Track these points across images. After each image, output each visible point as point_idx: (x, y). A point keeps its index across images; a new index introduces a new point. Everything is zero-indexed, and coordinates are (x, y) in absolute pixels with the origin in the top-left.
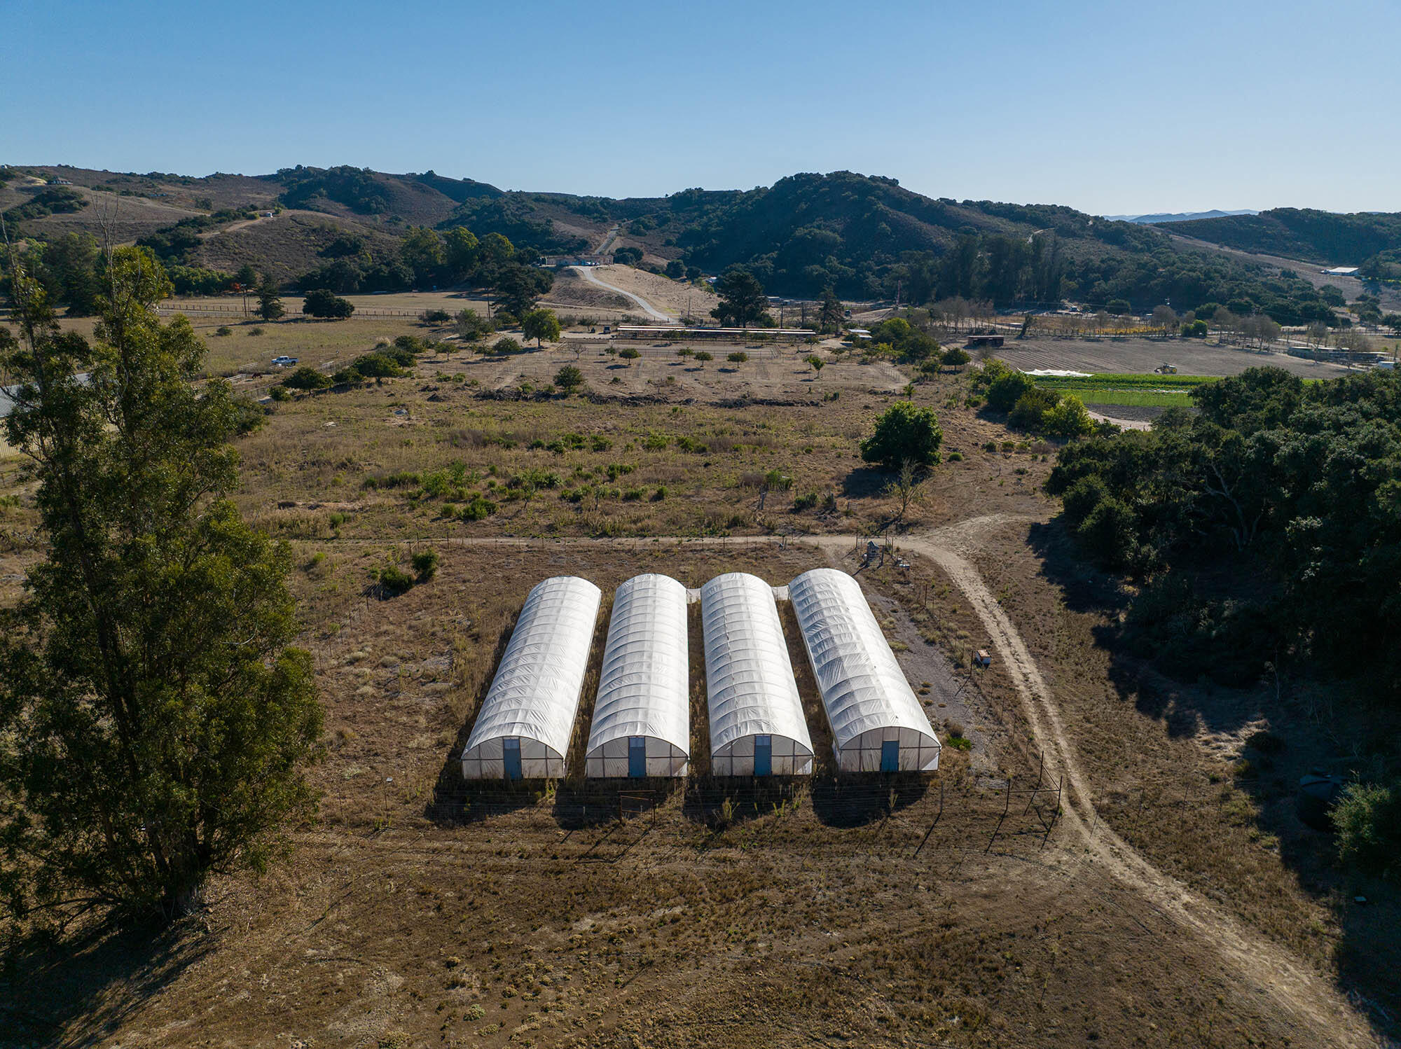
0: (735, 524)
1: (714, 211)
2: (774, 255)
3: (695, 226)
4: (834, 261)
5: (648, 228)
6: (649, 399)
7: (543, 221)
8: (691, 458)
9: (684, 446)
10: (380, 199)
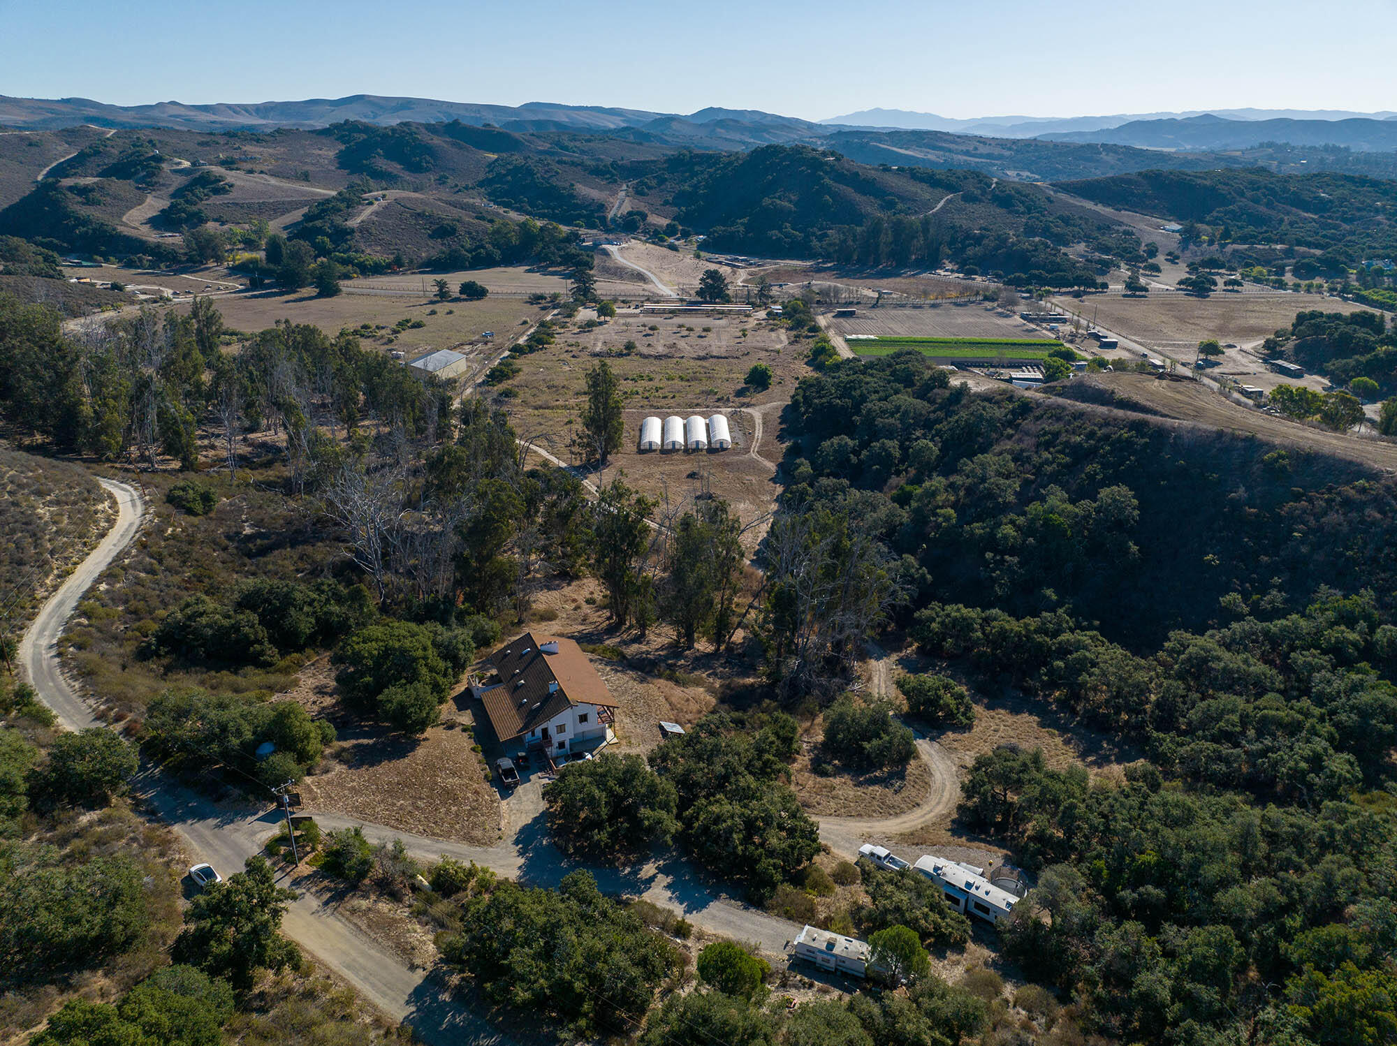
0: (697, 405)
1: (702, 172)
2: (745, 220)
3: (686, 187)
4: (788, 227)
5: (650, 188)
6: (666, 356)
7: (567, 185)
8: (684, 383)
9: (682, 379)
10: (428, 158)
